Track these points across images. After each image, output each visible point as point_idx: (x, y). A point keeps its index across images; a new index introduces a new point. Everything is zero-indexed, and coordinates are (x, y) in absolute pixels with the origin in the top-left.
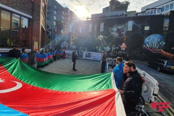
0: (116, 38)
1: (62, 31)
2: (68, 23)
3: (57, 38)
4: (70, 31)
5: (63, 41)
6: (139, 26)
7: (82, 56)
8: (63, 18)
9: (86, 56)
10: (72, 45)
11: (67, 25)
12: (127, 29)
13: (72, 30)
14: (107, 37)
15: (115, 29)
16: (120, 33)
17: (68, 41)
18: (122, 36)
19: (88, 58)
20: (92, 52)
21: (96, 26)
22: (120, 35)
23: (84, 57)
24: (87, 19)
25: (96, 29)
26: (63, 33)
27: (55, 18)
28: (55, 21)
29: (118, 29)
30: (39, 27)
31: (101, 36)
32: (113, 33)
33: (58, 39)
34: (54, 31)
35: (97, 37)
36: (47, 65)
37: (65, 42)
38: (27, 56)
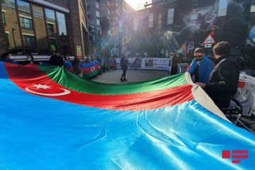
0: (196, 32)
1: (109, 32)
2: (116, 19)
3: (103, 43)
4: (121, 31)
5: (112, 47)
6: (241, 5)
7: (140, 66)
8: (109, 12)
9: (146, 65)
10: (125, 52)
11: (115, 21)
12: (217, 13)
13: (124, 28)
14: (179, 33)
15: (194, 17)
16: (203, 22)
17: (119, 47)
18: (207, 27)
19: (149, 68)
20: (155, 58)
21: (160, 16)
22: (204, 26)
23: (143, 66)
24: (145, 6)
25: (160, 22)
26: (111, 35)
27: (98, 14)
28: (98, 18)
29: (199, 15)
30: (79, 24)
31: (169, 32)
32: (190, 25)
33: (105, 45)
34: (99, 34)
35: (162, 34)
36: (95, 77)
37: (115, 49)
38: (70, 64)
